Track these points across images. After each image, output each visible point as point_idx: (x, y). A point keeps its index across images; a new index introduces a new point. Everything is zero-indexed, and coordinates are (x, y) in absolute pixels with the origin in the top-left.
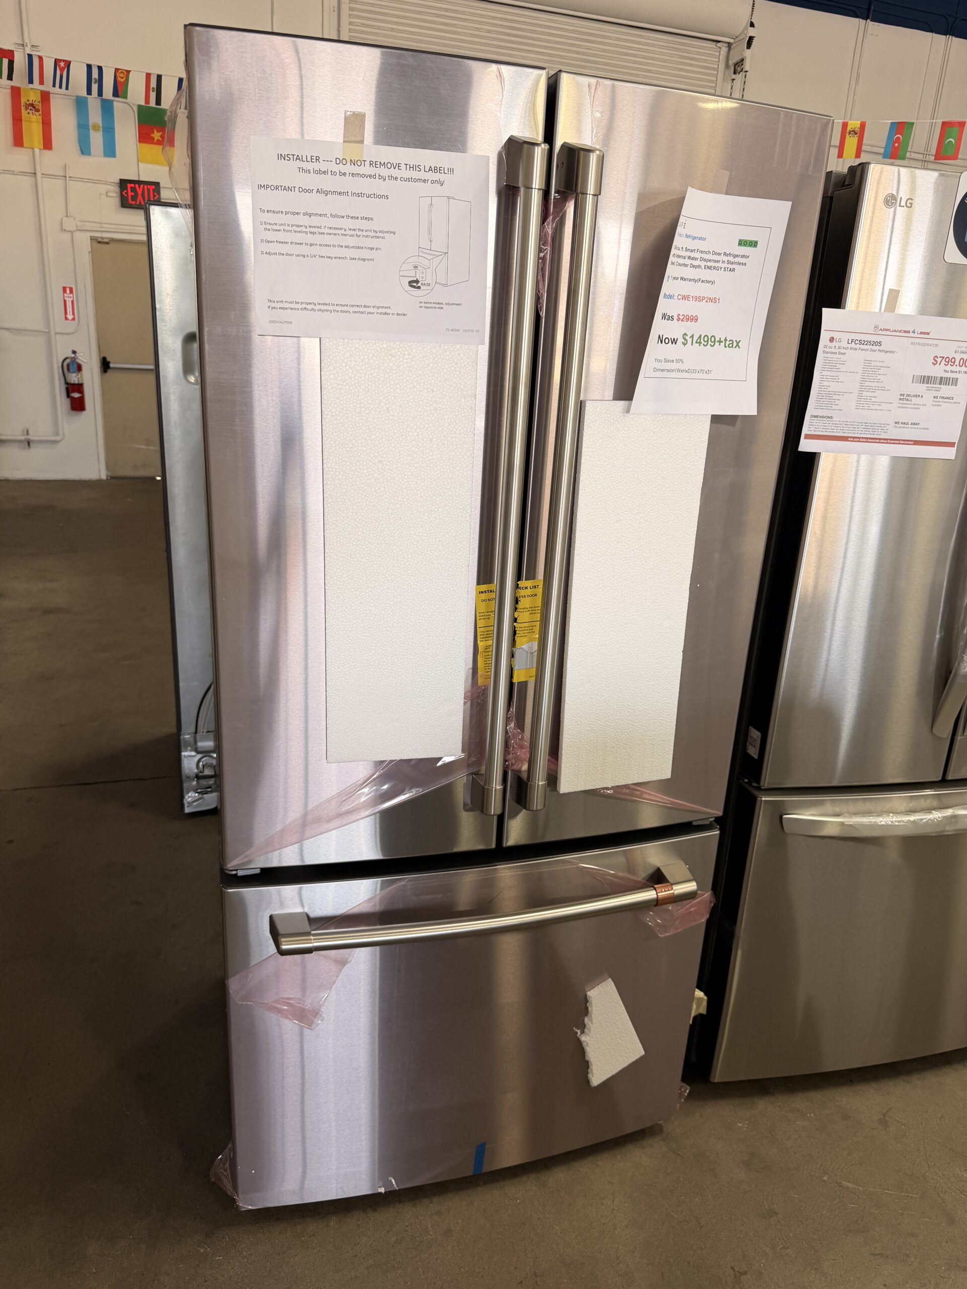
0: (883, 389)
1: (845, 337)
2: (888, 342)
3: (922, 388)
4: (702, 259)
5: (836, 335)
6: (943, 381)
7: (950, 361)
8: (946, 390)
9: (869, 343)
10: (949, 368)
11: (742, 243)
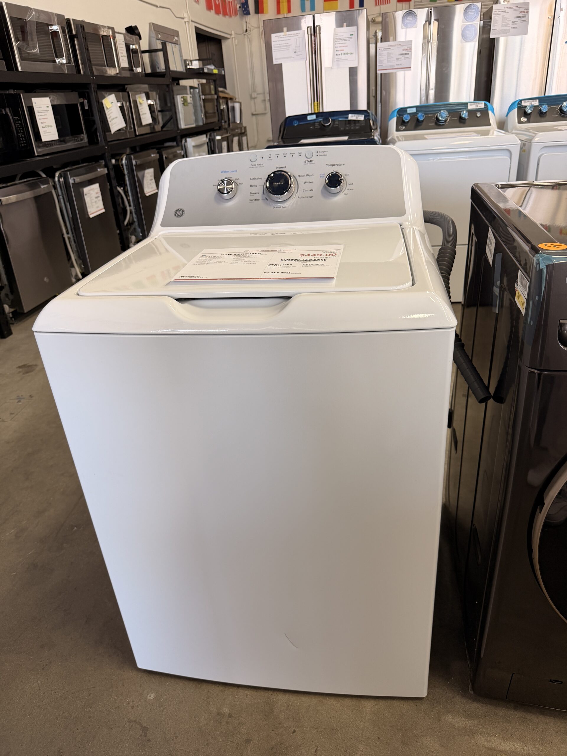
0: (392, 58)
1: (382, 48)
2: (392, 48)
3: (401, 56)
4: (343, 39)
5: (381, 48)
6: (405, 54)
7: (406, 50)
8: (407, 56)
9: (388, 49)
10: (406, 51)
11: (351, 35)
